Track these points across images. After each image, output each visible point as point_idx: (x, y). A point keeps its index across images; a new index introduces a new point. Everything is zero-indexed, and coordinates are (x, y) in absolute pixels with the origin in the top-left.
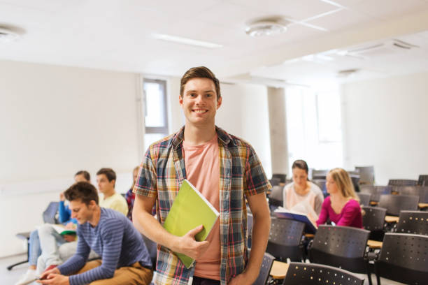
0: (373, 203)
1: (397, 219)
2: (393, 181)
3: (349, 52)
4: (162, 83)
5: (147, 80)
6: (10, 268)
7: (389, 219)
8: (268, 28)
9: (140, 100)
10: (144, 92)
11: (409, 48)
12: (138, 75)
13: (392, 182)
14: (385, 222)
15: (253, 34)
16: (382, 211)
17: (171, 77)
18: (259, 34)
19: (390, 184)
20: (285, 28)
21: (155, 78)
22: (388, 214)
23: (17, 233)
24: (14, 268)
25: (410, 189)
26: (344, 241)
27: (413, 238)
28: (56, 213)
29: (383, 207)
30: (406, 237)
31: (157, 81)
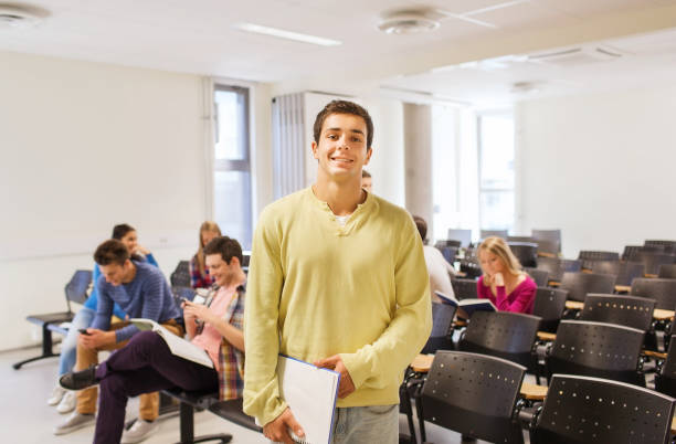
0: (552, 284)
1: (580, 305)
2: (586, 252)
3: (530, 57)
4: (243, 92)
5: (220, 87)
6: (17, 367)
7: (570, 305)
8: (412, 23)
9: (210, 117)
10: (216, 106)
11: (619, 56)
12: (205, 79)
13: (585, 256)
14: (566, 309)
15: (390, 31)
16: (562, 294)
17: (256, 83)
18: (398, 31)
19: (581, 257)
20: (437, 25)
21: (232, 83)
22: (570, 299)
23: (28, 315)
24: (24, 366)
25: (607, 266)
26: (507, 331)
27: (596, 327)
28: (88, 287)
29: (566, 289)
30: (587, 326)
31: (235, 89)
